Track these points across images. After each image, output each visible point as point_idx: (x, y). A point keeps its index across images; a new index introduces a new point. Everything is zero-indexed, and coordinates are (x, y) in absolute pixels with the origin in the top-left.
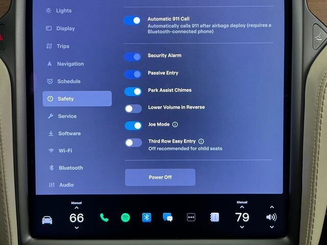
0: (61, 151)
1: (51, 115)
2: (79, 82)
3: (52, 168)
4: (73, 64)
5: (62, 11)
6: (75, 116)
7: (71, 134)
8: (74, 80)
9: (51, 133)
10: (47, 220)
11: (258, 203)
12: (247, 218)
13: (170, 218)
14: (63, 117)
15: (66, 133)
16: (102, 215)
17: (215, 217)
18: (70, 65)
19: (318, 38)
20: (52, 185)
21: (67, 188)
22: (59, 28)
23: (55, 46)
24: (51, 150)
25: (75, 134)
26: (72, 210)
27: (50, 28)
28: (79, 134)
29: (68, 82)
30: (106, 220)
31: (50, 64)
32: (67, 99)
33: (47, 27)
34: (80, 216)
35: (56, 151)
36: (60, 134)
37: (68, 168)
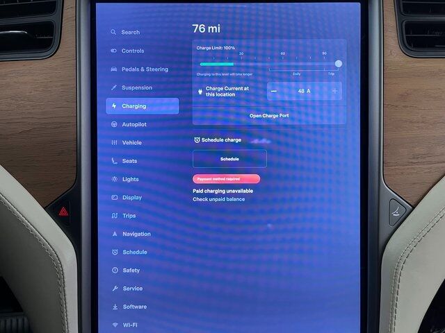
0: (125, 325)
1: (116, 288)
2: (146, 252)
4: (139, 234)
5: (129, 180)
6: (141, 289)
7: (136, 307)
8: (141, 250)
9: (115, 307)
14: (128, 289)
15: (132, 306)
18: (136, 235)
19: (396, 213)
22: (125, 198)
23: (120, 216)
24: (115, 325)
25: (140, 307)
27: (115, 197)
28: (145, 307)
29: (134, 253)
31: (115, 234)
32: (133, 271)
33: (113, 196)
35: (120, 325)
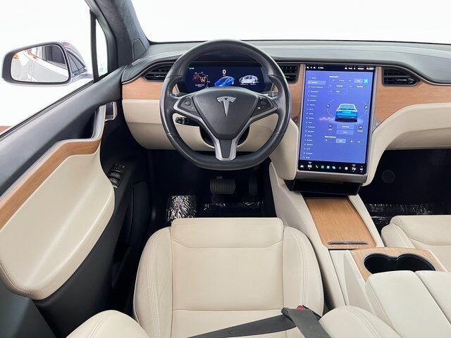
0: (307, 149)
1: (305, 140)
3: (304, 153)
6: (312, 140)
8: (312, 131)
10: (302, 166)
11: (358, 166)
12: (355, 169)
13: (334, 168)
14: (309, 140)
17: (346, 168)
18: (311, 127)
21: (308, 158)
24: (305, 149)
26: (309, 164)
28: (312, 145)
30: (318, 167)
31: (306, 127)
32: (310, 136)
34: (311, 166)
36: (307, 144)
37: (309, 153)
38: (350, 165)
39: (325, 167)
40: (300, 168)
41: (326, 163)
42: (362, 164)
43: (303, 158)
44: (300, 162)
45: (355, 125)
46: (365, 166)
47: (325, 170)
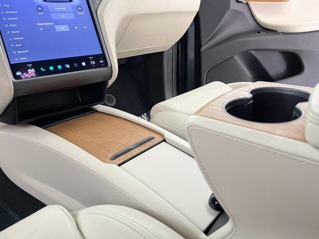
0: (17, 45)
1: (9, 32)
2: (17, 19)
3: (15, 52)
4: (13, 12)
6: (19, 32)
7: (19, 39)
8: (15, 18)
9: (10, 39)
11: (96, 57)
12: (94, 63)
13: (68, 66)
14: (14, 32)
15: (17, 38)
16: (42, 69)
17: (84, 64)
18: (11, 12)
20: (17, 59)
21: (23, 59)
24: (12, 46)
25: (21, 38)
26: (28, 68)
28: (23, 38)
29: (12, 19)
30: (44, 70)
32: (14, 26)
34: (33, 70)
35: (15, 46)
36: (14, 38)
37: (22, 52)
38: (86, 58)
39: (56, 68)
40: (16, 77)
41: (54, 62)
42: (100, 55)
43: (16, 61)
44: (15, 68)
45: (73, 7)
46: (103, 56)
47: (56, 71)
